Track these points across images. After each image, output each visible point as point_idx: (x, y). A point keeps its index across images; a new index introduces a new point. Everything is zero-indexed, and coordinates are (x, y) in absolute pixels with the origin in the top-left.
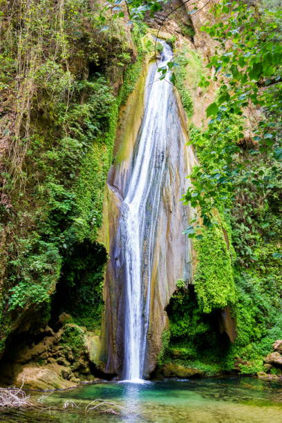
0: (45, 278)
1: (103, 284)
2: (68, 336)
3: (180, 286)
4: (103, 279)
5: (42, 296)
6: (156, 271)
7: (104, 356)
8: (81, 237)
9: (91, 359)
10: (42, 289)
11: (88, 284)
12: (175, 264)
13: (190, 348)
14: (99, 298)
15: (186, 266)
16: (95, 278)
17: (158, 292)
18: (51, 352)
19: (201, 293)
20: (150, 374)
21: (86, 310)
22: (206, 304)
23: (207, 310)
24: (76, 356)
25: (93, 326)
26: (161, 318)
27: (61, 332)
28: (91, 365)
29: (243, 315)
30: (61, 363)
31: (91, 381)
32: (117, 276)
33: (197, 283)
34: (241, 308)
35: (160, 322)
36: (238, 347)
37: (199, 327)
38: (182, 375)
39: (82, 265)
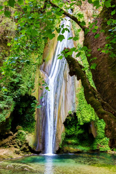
0: (5, 111)
1: (35, 113)
2: (19, 136)
3: (70, 113)
4: (35, 111)
5: (2, 119)
6: (60, 107)
7: (35, 144)
8: (23, 93)
9: (29, 145)
10: (3, 116)
11: (29, 113)
12: (68, 104)
13: (76, 140)
14: (34, 119)
15: (73, 105)
16: (32, 110)
17: (60, 116)
18: (12, 143)
19: (79, 116)
20: (56, 151)
21: (28, 124)
22: (81, 121)
23: (82, 124)
24: (22, 144)
25: (32, 131)
26: (61, 127)
27: (16, 134)
28: (30, 148)
29: (101, 125)
30: (16, 147)
31: (30, 155)
32: (43, 110)
33: (77, 112)
34: (100, 122)
35: (61, 129)
36: (99, 139)
37: (79, 131)
38: (72, 152)
39: (26, 105)
